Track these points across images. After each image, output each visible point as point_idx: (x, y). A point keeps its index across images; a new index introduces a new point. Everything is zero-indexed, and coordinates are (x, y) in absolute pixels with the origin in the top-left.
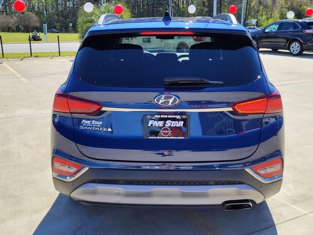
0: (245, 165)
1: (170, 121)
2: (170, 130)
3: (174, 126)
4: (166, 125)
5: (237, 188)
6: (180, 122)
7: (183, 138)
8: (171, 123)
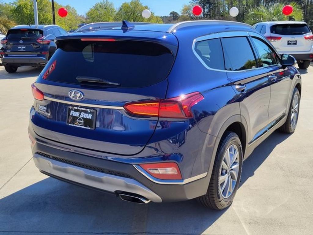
0: (133, 161)
1: (83, 113)
2: (82, 120)
3: (86, 117)
4: (81, 116)
5: (124, 180)
6: (90, 115)
7: (90, 128)
8: (84, 115)
